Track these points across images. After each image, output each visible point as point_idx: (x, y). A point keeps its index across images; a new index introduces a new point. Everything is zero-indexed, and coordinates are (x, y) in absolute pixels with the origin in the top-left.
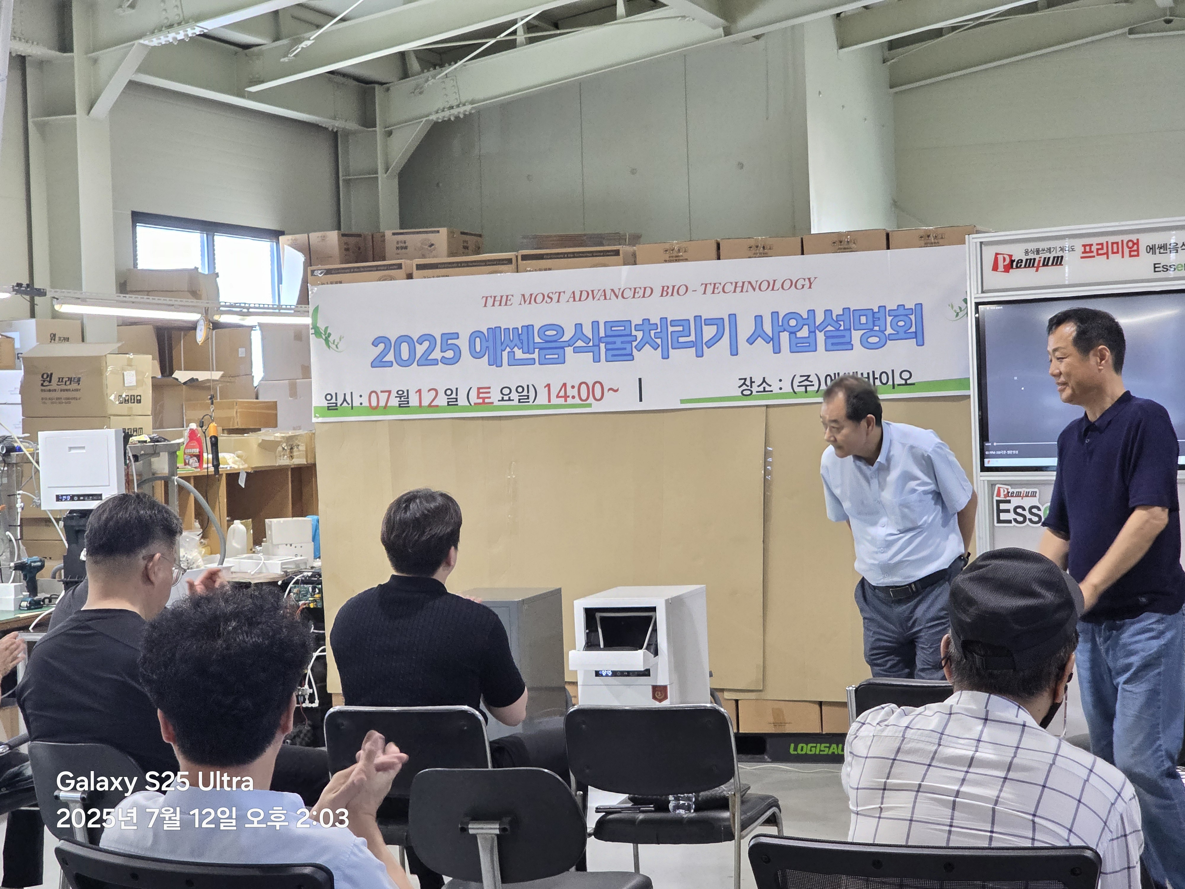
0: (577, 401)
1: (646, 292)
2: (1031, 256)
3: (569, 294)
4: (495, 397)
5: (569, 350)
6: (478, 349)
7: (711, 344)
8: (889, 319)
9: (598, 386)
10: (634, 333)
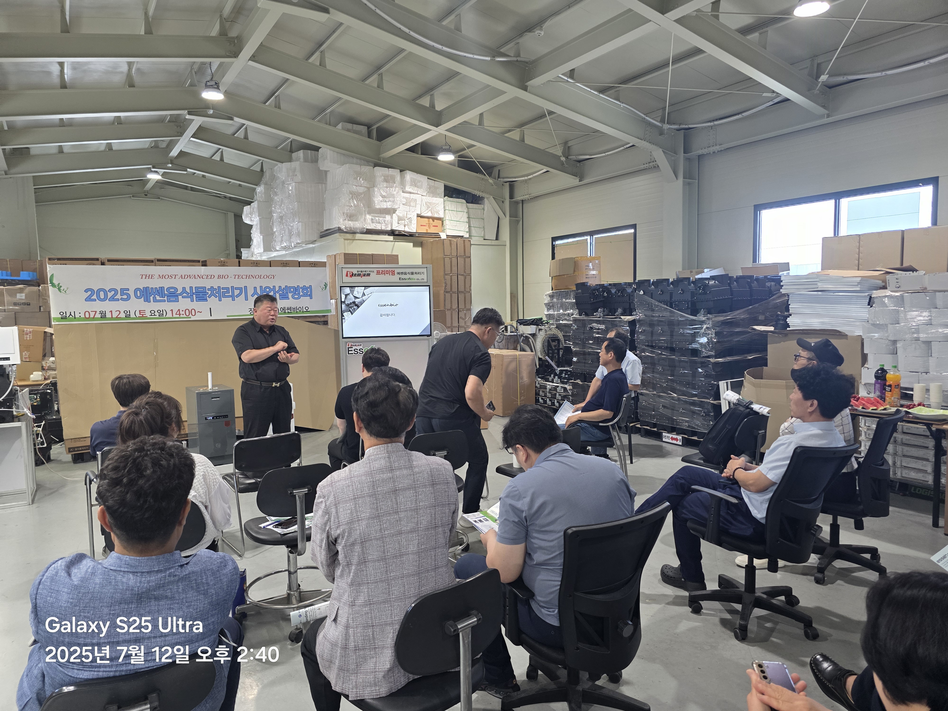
0: (185, 316)
1: (212, 277)
2: (359, 273)
3: (180, 275)
4: (148, 314)
5: (180, 297)
6: (139, 295)
7: (238, 296)
8: (301, 290)
9: (193, 311)
10: (207, 291)
